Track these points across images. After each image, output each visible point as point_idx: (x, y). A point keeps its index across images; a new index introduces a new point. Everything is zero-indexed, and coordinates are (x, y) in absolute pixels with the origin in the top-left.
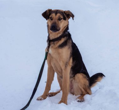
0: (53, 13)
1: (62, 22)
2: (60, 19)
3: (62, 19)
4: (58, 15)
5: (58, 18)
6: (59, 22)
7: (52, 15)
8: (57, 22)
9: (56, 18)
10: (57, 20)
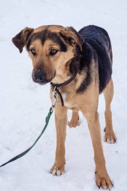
0: (35, 39)
1: (58, 57)
2: (52, 53)
3: (57, 51)
4: (48, 42)
5: (48, 52)
6: (52, 59)
7: (33, 43)
8: (46, 63)
9: (44, 51)
10: (47, 56)
